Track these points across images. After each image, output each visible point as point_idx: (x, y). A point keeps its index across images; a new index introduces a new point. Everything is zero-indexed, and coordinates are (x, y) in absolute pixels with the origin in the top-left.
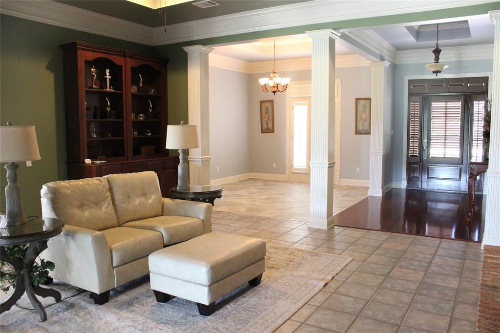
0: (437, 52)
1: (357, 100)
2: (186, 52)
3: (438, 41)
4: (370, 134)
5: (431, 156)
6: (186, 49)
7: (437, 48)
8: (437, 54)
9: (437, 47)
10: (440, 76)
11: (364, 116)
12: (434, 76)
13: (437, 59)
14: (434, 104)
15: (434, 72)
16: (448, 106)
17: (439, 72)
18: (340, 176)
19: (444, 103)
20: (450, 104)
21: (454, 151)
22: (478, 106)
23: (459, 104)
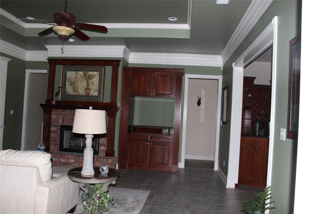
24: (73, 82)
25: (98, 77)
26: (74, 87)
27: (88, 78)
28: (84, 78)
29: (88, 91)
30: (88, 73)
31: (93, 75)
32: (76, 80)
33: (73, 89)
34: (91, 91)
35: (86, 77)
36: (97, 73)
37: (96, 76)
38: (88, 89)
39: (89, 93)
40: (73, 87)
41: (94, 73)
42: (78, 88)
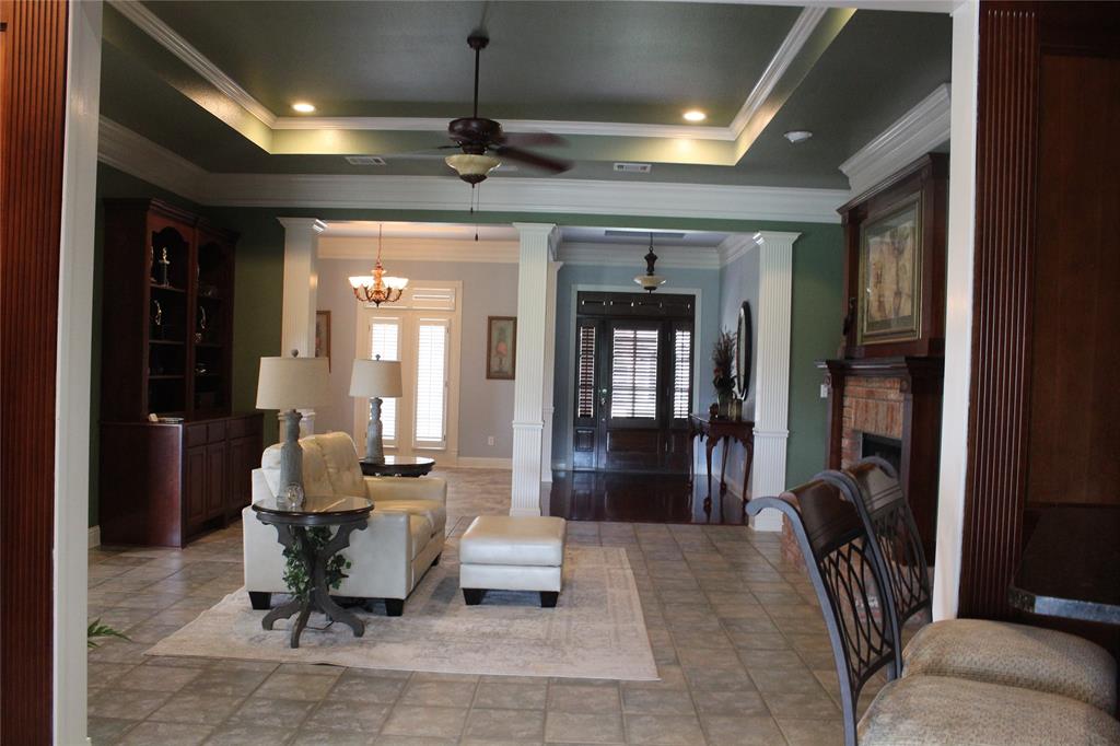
0: (651, 259)
1: (491, 319)
2: (282, 226)
4: (514, 378)
5: (613, 415)
6: (284, 221)
7: (650, 254)
8: (651, 263)
9: (651, 251)
11: (502, 347)
13: (651, 270)
14: (618, 333)
15: (647, 287)
16: (637, 336)
17: (654, 288)
18: (459, 452)
19: (632, 332)
20: (641, 334)
21: (647, 407)
22: (682, 339)
23: (654, 334)
24: (879, 273)
27: (897, 250)
28: (892, 255)
29: (897, 301)
31: (905, 235)
32: (883, 265)
34: (902, 299)
35: (895, 249)
37: (909, 239)
38: (898, 293)
39: (899, 309)
42: (885, 295)
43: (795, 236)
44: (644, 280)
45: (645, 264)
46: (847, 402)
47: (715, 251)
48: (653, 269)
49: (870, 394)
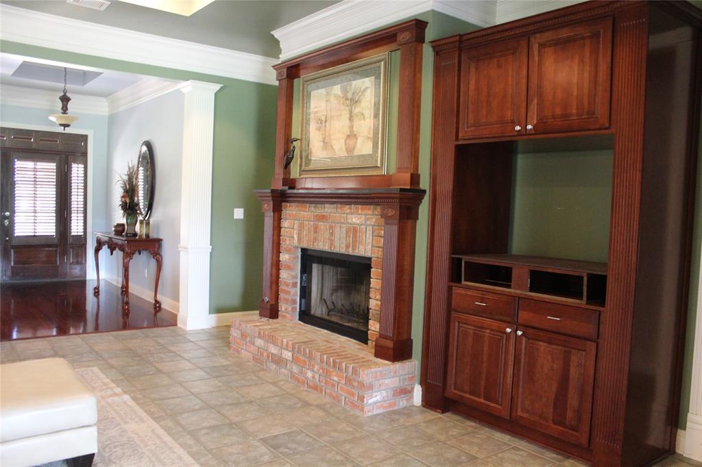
0: (65, 100)
3: (67, 86)
5: (16, 235)
7: (65, 95)
8: (65, 103)
9: (65, 93)
10: (68, 130)
12: (61, 130)
13: (65, 109)
14: (18, 164)
15: (61, 125)
16: (37, 167)
17: (68, 126)
19: (33, 163)
20: (41, 165)
21: (47, 227)
22: (77, 170)
23: (53, 166)
24: (324, 119)
25: (371, 92)
26: (325, 134)
27: (351, 100)
28: (343, 104)
29: (351, 142)
30: (351, 85)
31: (362, 89)
32: (329, 113)
33: (324, 141)
34: (358, 141)
35: (347, 99)
36: (371, 81)
37: (369, 91)
38: (352, 136)
39: (354, 149)
40: (322, 134)
41: (363, 83)
42: (332, 137)
43: (217, 87)
44: (58, 118)
45: (60, 104)
46: (285, 224)
47: (105, 100)
48: (67, 109)
49: (322, 218)
